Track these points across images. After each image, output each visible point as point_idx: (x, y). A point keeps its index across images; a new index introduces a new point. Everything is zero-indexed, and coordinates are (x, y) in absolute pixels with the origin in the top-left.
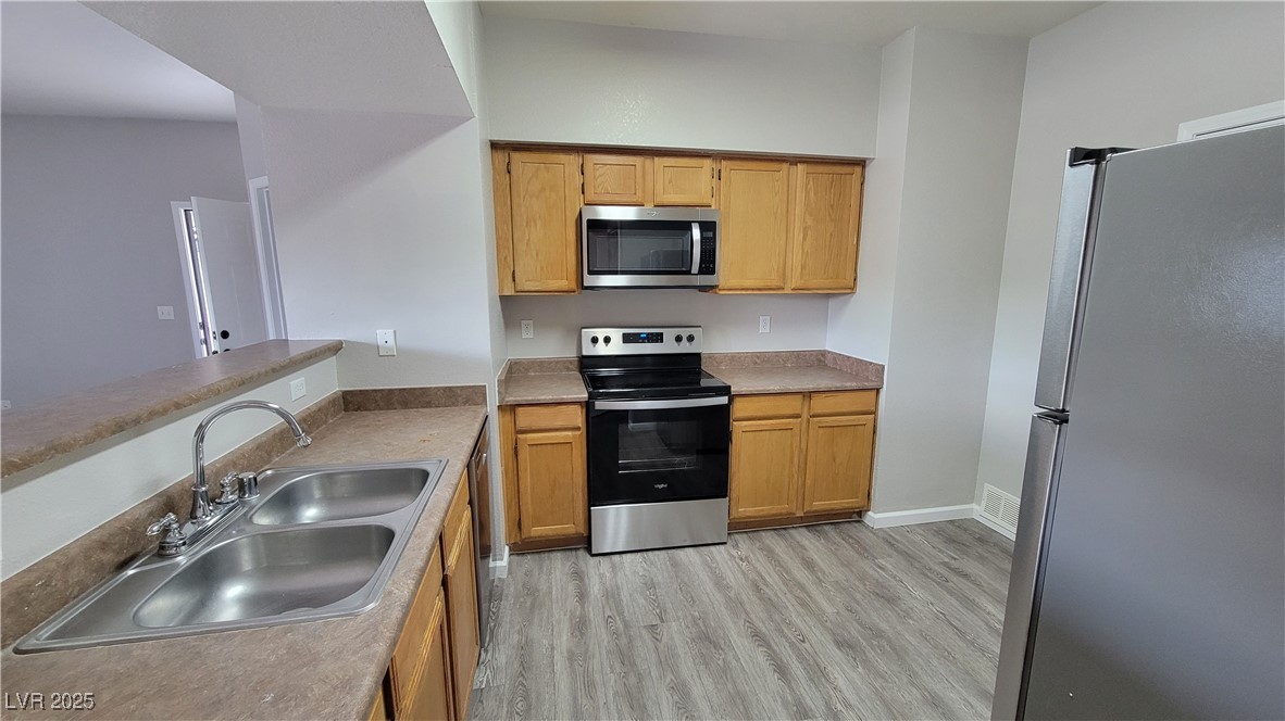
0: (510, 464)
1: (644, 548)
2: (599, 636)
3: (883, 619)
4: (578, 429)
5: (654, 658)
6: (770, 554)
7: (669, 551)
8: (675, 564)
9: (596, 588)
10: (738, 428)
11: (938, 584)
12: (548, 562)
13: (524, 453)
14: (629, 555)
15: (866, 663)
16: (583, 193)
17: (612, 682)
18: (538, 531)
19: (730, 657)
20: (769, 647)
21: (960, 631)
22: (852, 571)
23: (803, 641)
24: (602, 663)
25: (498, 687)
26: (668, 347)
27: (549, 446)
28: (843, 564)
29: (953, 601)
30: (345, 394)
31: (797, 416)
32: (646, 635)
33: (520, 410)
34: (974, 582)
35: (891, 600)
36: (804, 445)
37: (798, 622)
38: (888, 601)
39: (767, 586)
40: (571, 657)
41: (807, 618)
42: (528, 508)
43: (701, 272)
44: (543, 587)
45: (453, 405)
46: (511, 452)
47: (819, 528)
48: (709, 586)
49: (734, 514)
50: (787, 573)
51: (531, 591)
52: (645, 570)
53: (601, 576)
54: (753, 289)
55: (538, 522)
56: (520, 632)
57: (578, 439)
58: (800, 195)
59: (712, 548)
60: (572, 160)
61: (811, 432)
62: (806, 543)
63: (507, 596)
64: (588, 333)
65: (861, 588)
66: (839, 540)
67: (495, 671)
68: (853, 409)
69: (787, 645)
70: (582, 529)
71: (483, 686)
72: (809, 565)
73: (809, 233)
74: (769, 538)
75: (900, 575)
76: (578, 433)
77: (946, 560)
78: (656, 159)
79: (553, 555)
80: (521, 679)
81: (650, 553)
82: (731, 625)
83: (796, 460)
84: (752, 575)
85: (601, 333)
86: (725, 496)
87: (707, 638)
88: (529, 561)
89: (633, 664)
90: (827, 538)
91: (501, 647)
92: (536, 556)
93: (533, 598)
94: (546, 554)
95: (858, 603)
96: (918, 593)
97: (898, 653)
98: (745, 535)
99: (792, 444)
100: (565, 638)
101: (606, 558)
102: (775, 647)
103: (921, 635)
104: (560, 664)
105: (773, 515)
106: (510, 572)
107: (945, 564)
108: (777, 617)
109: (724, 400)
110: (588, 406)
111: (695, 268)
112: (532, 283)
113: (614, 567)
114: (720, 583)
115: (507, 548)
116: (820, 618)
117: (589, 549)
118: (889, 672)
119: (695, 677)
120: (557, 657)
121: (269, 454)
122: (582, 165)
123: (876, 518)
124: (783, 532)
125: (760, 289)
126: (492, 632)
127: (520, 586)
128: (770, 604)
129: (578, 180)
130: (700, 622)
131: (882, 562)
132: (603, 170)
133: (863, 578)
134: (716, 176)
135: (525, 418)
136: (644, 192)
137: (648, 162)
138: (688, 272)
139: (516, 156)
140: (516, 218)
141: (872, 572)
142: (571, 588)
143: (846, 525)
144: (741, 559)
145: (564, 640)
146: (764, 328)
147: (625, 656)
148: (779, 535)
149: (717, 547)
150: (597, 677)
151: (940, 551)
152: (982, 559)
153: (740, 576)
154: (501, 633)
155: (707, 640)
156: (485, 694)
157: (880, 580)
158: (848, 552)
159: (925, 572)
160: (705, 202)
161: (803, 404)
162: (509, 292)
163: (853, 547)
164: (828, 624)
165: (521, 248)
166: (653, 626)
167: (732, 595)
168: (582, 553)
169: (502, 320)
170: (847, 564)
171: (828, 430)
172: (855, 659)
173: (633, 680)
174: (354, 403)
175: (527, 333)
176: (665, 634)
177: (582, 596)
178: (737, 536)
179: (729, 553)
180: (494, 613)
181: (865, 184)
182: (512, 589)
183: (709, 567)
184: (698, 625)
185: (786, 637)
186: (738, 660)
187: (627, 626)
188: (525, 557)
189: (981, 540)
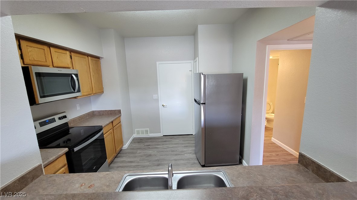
3: (155, 158)
4: (66, 165)
11: (150, 149)
16: (22, 59)
22: (138, 157)
29: (155, 149)
38: (151, 156)
54: (85, 96)
57: (67, 169)
58: (91, 66)
65: (144, 157)
68: (118, 122)
73: (94, 77)
78: (51, 48)
95: (148, 160)
96: (151, 152)
107: (144, 146)
111: (76, 91)
122: (20, 45)
131: (139, 152)
132: (31, 49)
134: (70, 58)
141: (140, 155)
159: (145, 149)
160: (70, 67)
170: (135, 157)
171: (116, 129)
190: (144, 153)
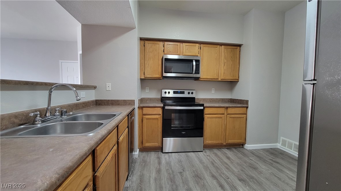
0: (141, 124)
1: (178, 151)
2: (164, 174)
3: (253, 174)
4: (160, 115)
5: (181, 181)
6: (216, 155)
7: (186, 153)
8: (187, 156)
9: (164, 161)
10: (206, 117)
11: (270, 165)
12: (150, 154)
13: (145, 121)
14: (174, 153)
15: (249, 185)
16: (164, 52)
17: (168, 187)
18: (147, 145)
19: (205, 182)
20: (217, 180)
21: (279, 178)
22: (242, 160)
23: (228, 179)
24: (165, 182)
25: (133, 187)
26: (186, 95)
27: (152, 119)
28: (239, 158)
29: (275, 170)
30: (96, 100)
31: (223, 114)
32: (179, 175)
33: (144, 109)
34: (281, 165)
35: (255, 169)
36: (225, 123)
37: (226, 173)
38: (254, 169)
39: (216, 163)
40: (156, 179)
41: (228, 172)
42: (145, 138)
43: (195, 73)
44: (148, 160)
45: (126, 105)
46: (141, 121)
47: (230, 149)
48: (198, 162)
49: (205, 143)
50: (222, 160)
51: (144, 161)
52: (179, 157)
53: (165, 158)
54: (210, 79)
55: (148, 142)
56: (140, 172)
57: (160, 117)
58: (223, 54)
59: (199, 153)
60: (161, 43)
61: (227, 119)
62: (227, 152)
63: (137, 162)
64: (164, 91)
65: (245, 165)
66: (237, 152)
67: (132, 182)
68: (240, 113)
69: (223, 179)
70: (160, 145)
71: (128, 186)
72: (228, 158)
73: (225, 64)
74: (216, 151)
75: (257, 162)
76: (160, 116)
77: (271, 158)
78: (184, 44)
79: (151, 152)
80: (140, 185)
81: (180, 153)
82: (205, 173)
83: (223, 127)
84: (211, 160)
85: (167, 91)
86: (202, 137)
87: (198, 176)
88: (144, 154)
89: (175, 182)
90: (233, 151)
91: (135, 176)
92: (147, 153)
93: (145, 163)
94: (150, 152)
95: (245, 169)
96: (264, 167)
97: (260, 184)
98: (208, 150)
99: (222, 122)
100: (154, 174)
101: (167, 154)
102: (219, 180)
103: (266, 178)
104: (152, 181)
105: (217, 144)
106: (139, 156)
107: (271, 159)
108: (219, 171)
109: (202, 108)
110: (163, 108)
111: (194, 72)
112: (149, 75)
113: (169, 156)
114: (201, 162)
115: (138, 149)
116: (233, 173)
117: (162, 151)
118: (257, 189)
119: (194, 187)
120: (151, 179)
121: (72, 109)
122: (164, 45)
123: (248, 146)
124: (220, 149)
125: (212, 79)
126: (132, 171)
127: (141, 160)
128: (217, 168)
129: (163, 48)
130: (195, 172)
131: (251, 158)
132: (169, 46)
133: (245, 162)
134: (200, 48)
135: (146, 111)
136: (180, 52)
137: (181, 44)
138: (192, 73)
139: (146, 42)
140: (145, 58)
141: (248, 161)
142: (156, 161)
143: (239, 148)
144: (207, 156)
145: (154, 175)
146: (213, 92)
147: (172, 180)
148: (219, 150)
149: (200, 152)
150: (163, 185)
151: (269, 156)
152: (283, 159)
153: (207, 160)
154: (135, 172)
155: (198, 177)
156: (129, 188)
157: (251, 163)
158: (240, 155)
159: (265, 161)
160: (197, 55)
161: (225, 111)
162: (143, 77)
163: (241, 154)
164: (236, 174)
165: (147, 66)
166: (181, 173)
167: (205, 165)
168: (160, 153)
169: (140, 86)
170: (240, 158)
171: (232, 119)
172: (245, 184)
173: (174, 187)
174: (98, 103)
175: (147, 91)
176: (185, 174)
177: (160, 163)
178: (206, 150)
179: (204, 154)
180: (133, 167)
181: (241, 51)
182: (139, 161)
183: (198, 157)
184: (195, 173)
185: (223, 177)
186: (208, 183)
187: (173, 172)
188: (143, 153)
189: (281, 153)
190: (255, 162)
